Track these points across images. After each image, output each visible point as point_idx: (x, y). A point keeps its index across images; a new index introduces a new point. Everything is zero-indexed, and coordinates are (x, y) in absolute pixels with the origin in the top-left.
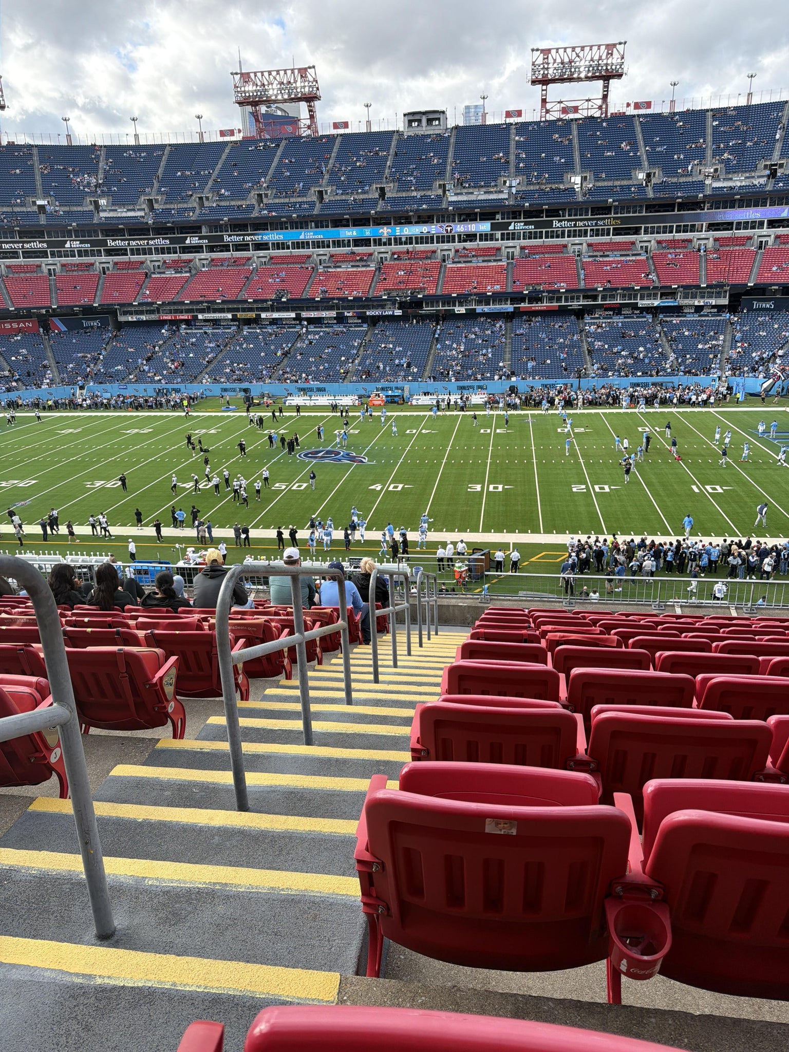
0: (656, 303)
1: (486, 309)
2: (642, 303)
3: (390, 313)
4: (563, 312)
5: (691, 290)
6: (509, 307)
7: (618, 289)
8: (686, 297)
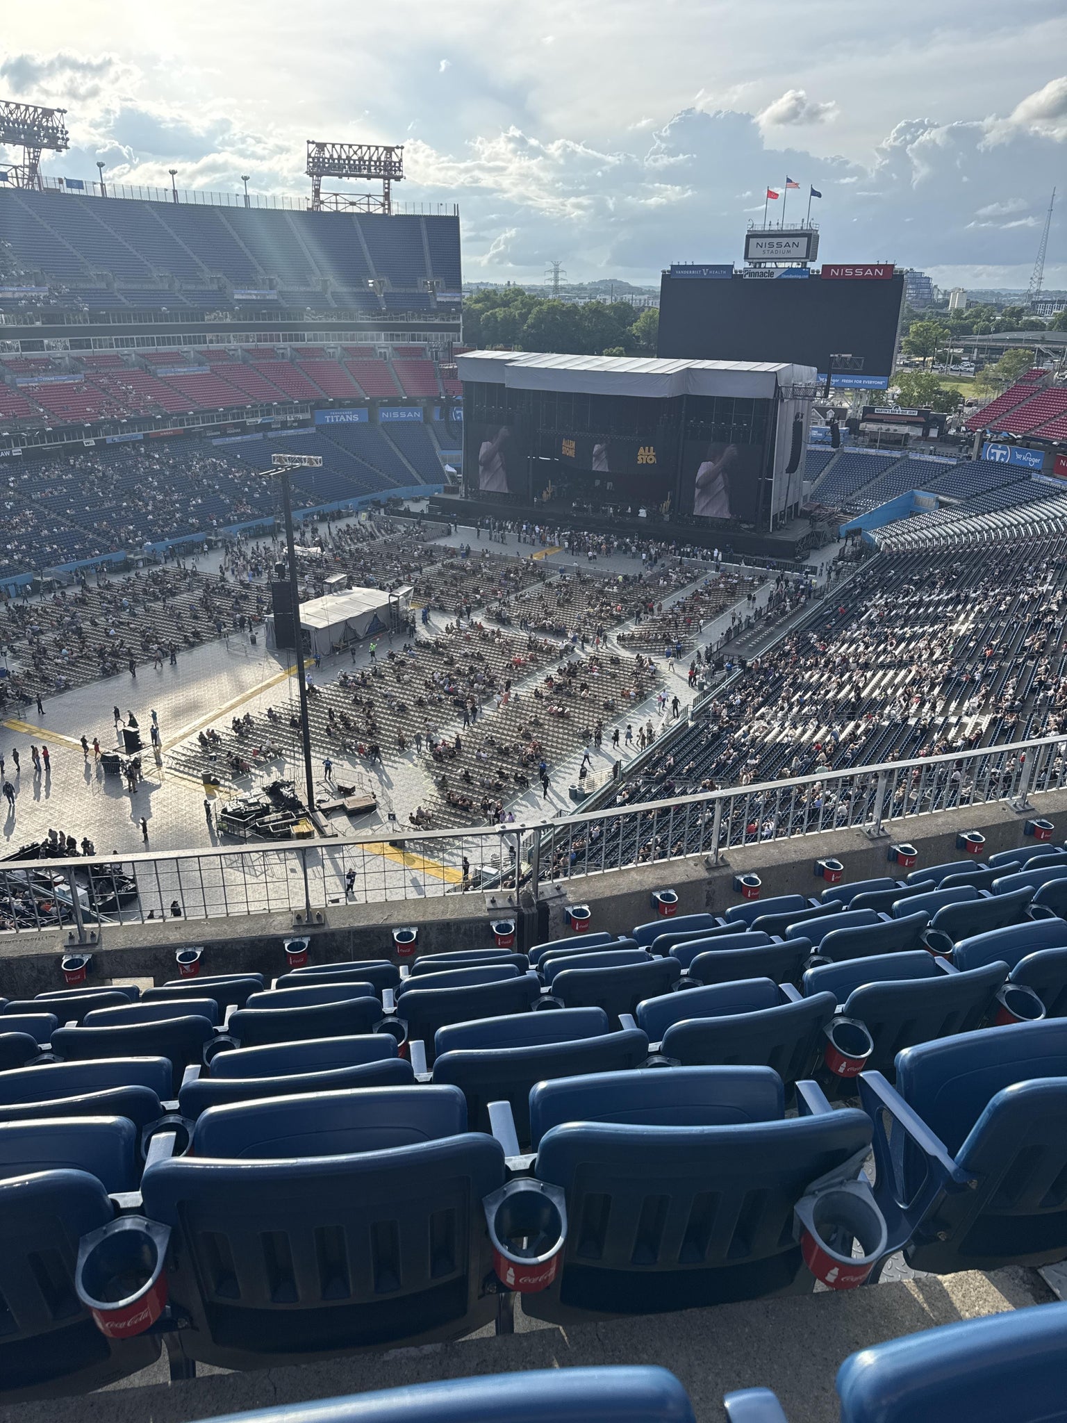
0: (259, 421)
1: (116, 438)
2: (250, 421)
3: (7, 453)
4: (188, 434)
5: (286, 407)
6: (139, 435)
7: (233, 409)
8: (278, 414)
